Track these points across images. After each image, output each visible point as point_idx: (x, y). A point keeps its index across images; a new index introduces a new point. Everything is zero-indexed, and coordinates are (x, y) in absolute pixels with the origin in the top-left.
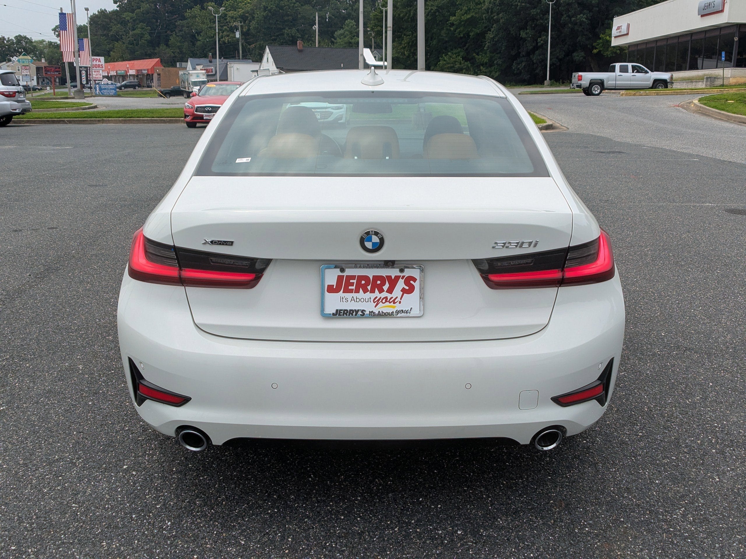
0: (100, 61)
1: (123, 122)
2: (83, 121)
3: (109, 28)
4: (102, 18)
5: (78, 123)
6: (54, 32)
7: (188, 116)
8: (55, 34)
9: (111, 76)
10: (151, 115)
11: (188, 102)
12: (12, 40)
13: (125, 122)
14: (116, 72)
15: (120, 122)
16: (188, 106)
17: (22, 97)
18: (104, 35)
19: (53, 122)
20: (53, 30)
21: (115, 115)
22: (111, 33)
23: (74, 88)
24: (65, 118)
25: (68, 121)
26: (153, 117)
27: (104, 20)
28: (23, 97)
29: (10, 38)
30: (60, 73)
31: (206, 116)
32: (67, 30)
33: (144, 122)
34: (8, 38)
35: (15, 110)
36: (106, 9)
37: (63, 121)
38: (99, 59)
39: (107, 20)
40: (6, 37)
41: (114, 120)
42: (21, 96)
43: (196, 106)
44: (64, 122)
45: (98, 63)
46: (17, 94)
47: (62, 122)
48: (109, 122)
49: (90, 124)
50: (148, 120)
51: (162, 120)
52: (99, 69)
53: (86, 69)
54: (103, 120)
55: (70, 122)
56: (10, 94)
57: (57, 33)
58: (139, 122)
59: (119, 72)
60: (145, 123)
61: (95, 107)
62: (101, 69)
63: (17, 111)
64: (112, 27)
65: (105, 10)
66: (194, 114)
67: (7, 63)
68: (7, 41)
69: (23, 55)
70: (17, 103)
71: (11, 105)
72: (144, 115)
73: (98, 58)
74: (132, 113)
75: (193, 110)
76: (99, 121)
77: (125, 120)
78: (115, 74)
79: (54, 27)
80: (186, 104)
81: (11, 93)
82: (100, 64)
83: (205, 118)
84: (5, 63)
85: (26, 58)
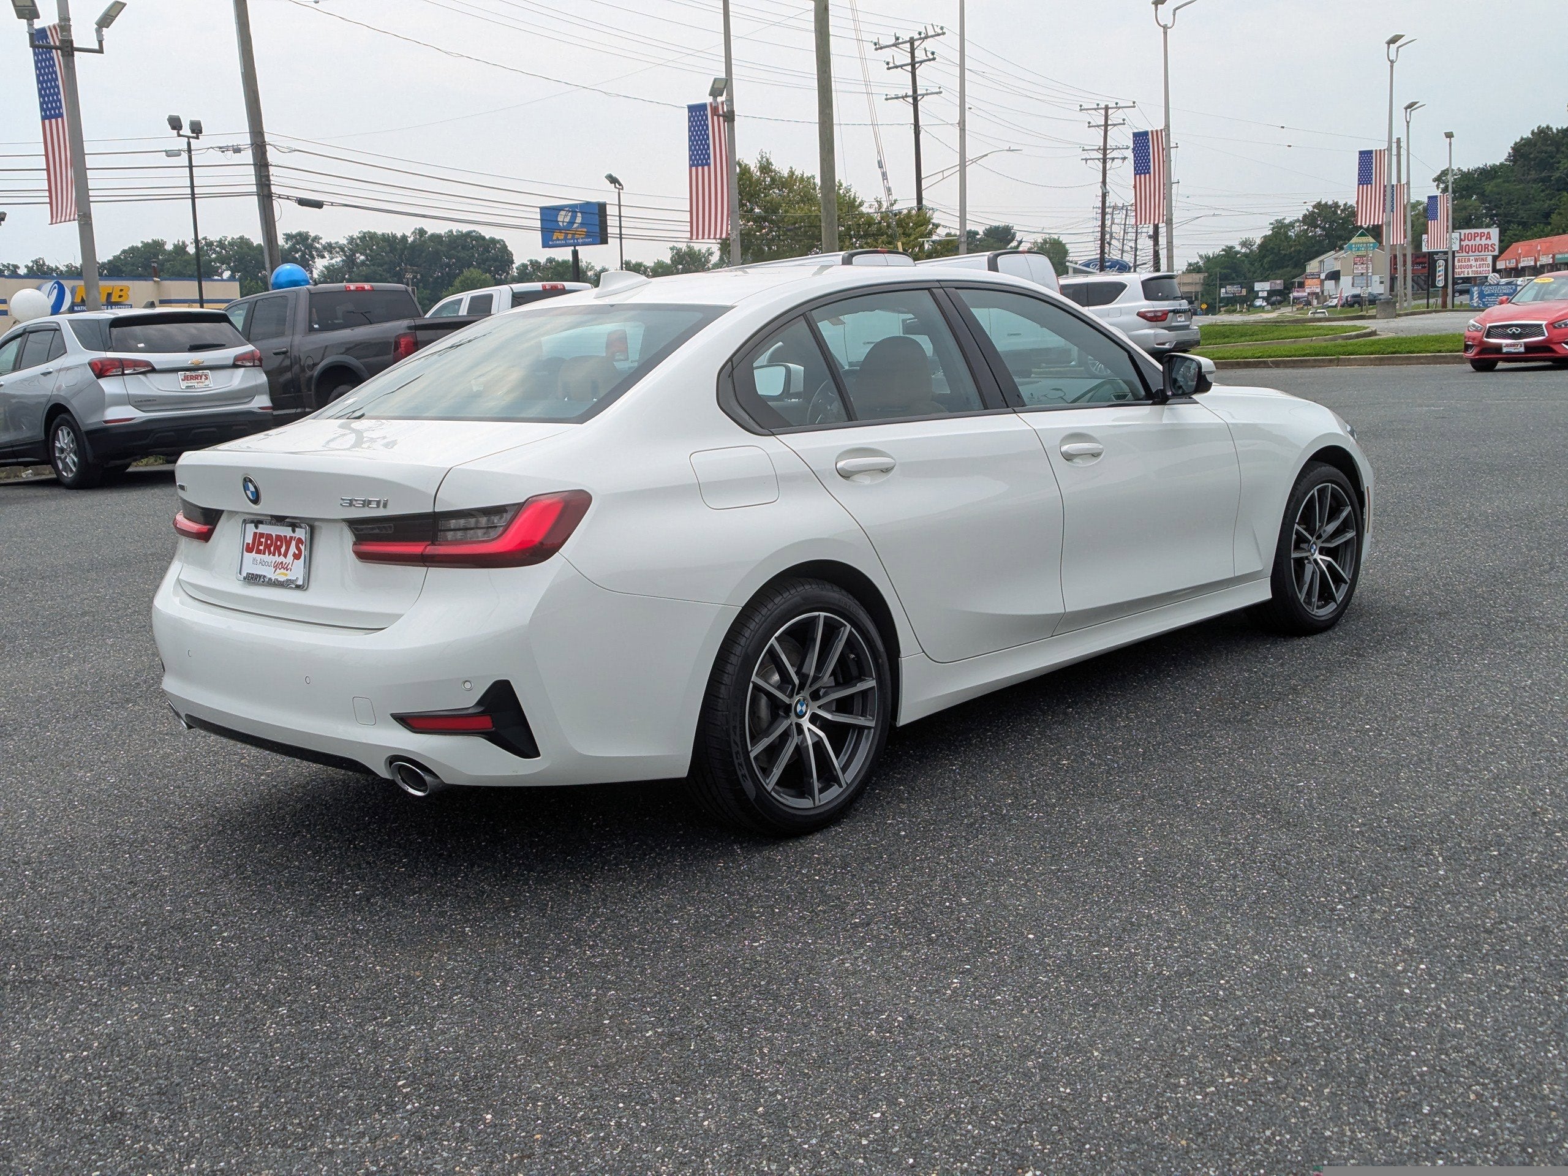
0: (1489, 237)
1: (1378, 362)
2: (1301, 361)
3: (1553, 164)
4: (1539, 144)
5: (1293, 367)
6: (1436, 183)
7: (1471, 346)
8: (1438, 188)
9: (1522, 268)
10: (1437, 347)
11: (1477, 318)
12: (1351, 206)
13: (1380, 362)
14: (1553, 257)
15: (1373, 362)
16: (1474, 326)
17: (1181, 320)
18: (1543, 180)
19: (1248, 365)
20: (1435, 180)
21: (1364, 350)
22: (1557, 174)
23: (1460, 295)
24: (1270, 357)
25: (1272, 362)
26: (1440, 351)
27: (1544, 148)
28: (1183, 319)
29: (1349, 204)
30: (1425, 267)
31: (1507, 345)
32: (1371, 184)
33: (1419, 361)
34: (1345, 205)
35: (1164, 344)
36: (1551, 125)
37: (1265, 362)
38: (1488, 233)
39: (1550, 148)
40: (1341, 203)
41: (1360, 359)
42: (1179, 319)
43: (1488, 325)
44: (1265, 365)
45: (1484, 242)
46: (1170, 315)
47: (1262, 365)
48: (1349, 362)
49: (1313, 367)
50: (1427, 356)
51: (1457, 357)
52: (1486, 253)
53: (1444, 257)
54: (1338, 359)
55: (1277, 365)
56: (1155, 316)
57: (1442, 186)
58: (1408, 361)
59: (1558, 256)
60: (1422, 364)
61: (1373, 333)
62: (1490, 253)
63: (1167, 346)
64: (1559, 162)
65: (1548, 127)
66: (1481, 343)
67: (1337, 252)
68: (1342, 210)
69: (1359, 236)
70: (1167, 332)
71: (1155, 335)
72: (1422, 346)
73: (1486, 231)
74: (1400, 344)
75: (1481, 333)
76: (1331, 361)
77: (1381, 359)
78: (1551, 261)
79: (1439, 173)
80: (1472, 322)
81: (1159, 314)
82: (1489, 242)
83: (1505, 350)
84: (1333, 252)
85: (1364, 241)
